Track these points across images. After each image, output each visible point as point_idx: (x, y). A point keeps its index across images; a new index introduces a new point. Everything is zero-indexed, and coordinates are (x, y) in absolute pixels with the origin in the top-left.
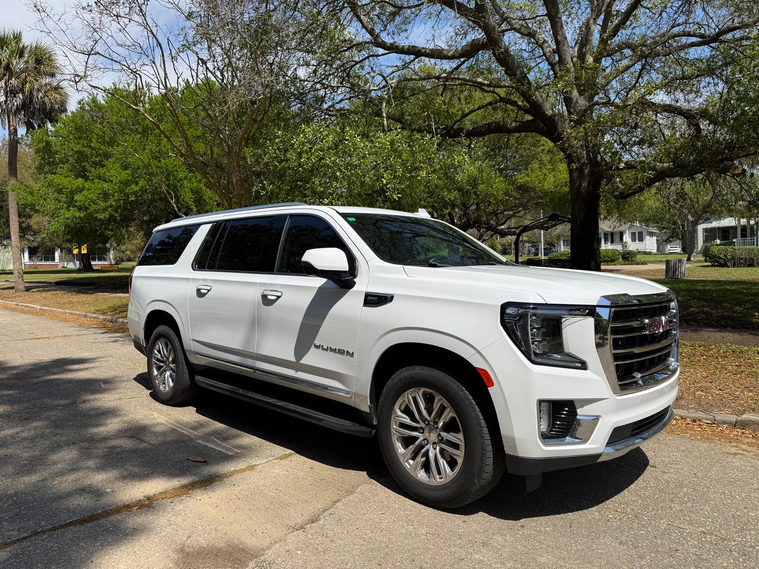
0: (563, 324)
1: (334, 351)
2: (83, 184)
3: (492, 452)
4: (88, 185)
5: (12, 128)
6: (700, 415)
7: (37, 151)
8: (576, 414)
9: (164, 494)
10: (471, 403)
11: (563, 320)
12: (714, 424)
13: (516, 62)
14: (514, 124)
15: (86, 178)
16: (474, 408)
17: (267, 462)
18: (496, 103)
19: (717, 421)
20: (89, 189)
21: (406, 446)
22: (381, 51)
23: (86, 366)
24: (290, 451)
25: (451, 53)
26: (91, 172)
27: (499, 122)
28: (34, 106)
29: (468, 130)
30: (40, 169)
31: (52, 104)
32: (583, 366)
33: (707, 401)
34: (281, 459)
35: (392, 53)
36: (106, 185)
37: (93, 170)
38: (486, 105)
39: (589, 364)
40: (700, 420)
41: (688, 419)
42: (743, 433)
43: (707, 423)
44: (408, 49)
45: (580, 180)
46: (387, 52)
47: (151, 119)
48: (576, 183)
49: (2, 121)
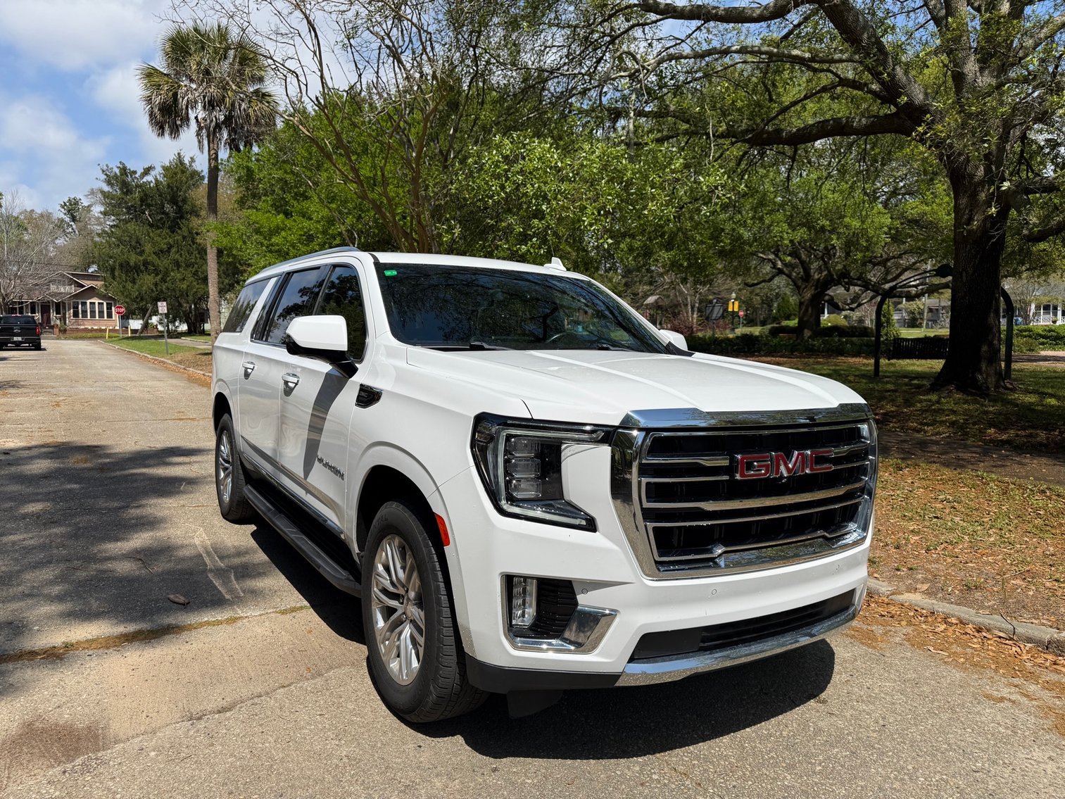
0: (563, 454)
1: (331, 467)
2: (283, 222)
3: (454, 647)
4: (288, 223)
5: (212, 152)
6: (996, 620)
7: (239, 180)
8: (576, 604)
9: (90, 643)
10: (434, 567)
11: (563, 447)
12: (1011, 639)
13: (861, 20)
14: (864, 121)
15: (288, 214)
16: (436, 576)
17: (260, 615)
18: (835, 87)
19: (1018, 636)
20: (290, 229)
21: (386, 619)
22: (653, 17)
23: (194, 458)
24: (306, 603)
25: (758, 12)
26: (293, 206)
27: (840, 119)
28: (236, 121)
29: (790, 132)
30: (242, 202)
31: (257, 116)
32: (591, 525)
33: (1022, 597)
34: (283, 613)
35: (667, 18)
36: (306, 224)
37: (295, 203)
38: (817, 92)
39: (600, 523)
40: (988, 630)
41: (970, 626)
42: (1055, 663)
43: (1000, 637)
44: (691, 11)
45: (971, 211)
46: (659, 17)
47: (308, 133)
48: (964, 214)
49: (199, 142)
